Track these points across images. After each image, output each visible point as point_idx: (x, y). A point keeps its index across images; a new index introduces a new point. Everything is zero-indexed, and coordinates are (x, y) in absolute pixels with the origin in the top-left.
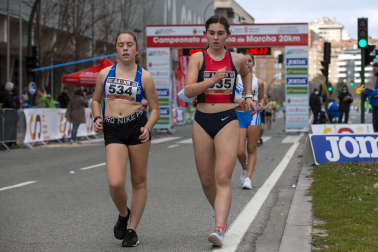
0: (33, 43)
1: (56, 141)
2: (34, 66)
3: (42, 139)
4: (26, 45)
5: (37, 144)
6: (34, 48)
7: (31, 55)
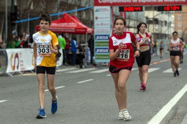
0: (16, 4)
1: (29, 71)
2: (16, 19)
3: (19, 70)
4: (10, 5)
5: (16, 74)
6: (16, 7)
7: (13, 12)
